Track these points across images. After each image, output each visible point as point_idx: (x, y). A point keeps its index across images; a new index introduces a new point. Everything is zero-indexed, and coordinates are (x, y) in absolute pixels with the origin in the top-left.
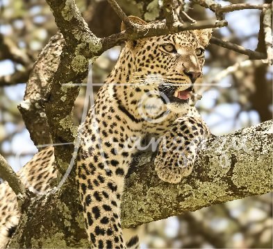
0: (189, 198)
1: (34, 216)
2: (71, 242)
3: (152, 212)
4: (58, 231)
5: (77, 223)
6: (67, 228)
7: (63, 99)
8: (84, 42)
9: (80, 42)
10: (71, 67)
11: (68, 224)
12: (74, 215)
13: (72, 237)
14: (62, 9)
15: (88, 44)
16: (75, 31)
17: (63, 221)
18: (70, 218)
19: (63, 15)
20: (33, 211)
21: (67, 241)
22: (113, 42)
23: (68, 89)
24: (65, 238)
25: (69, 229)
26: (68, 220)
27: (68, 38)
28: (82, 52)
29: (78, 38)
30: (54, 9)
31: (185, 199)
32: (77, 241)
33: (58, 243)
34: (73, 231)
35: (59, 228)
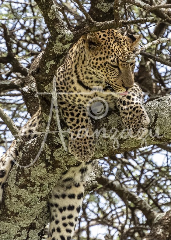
0: (127, 141)
1: (27, 153)
2: (50, 170)
3: (103, 150)
4: (41, 162)
5: (54, 157)
6: (48, 160)
7: (47, 71)
8: (62, 34)
9: (59, 34)
10: (53, 51)
11: (48, 157)
12: (52, 152)
13: (51, 166)
14: (49, 11)
15: (64, 35)
16: (56, 27)
17: (45, 156)
18: (50, 153)
19: (49, 16)
20: (26, 150)
21: (47, 169)
22: (81, 34)
23: (51, 65)
24: (46, 167)
25: (49, 161)
26: (48, 154)
27: (52, 31)
28: (60, 40)
29: (58, 31)
30: (43, 12)
31: (124, 142)
32: (54, 169)
33: (42, 171)
34: (51, 162)
35: (42, 160)
